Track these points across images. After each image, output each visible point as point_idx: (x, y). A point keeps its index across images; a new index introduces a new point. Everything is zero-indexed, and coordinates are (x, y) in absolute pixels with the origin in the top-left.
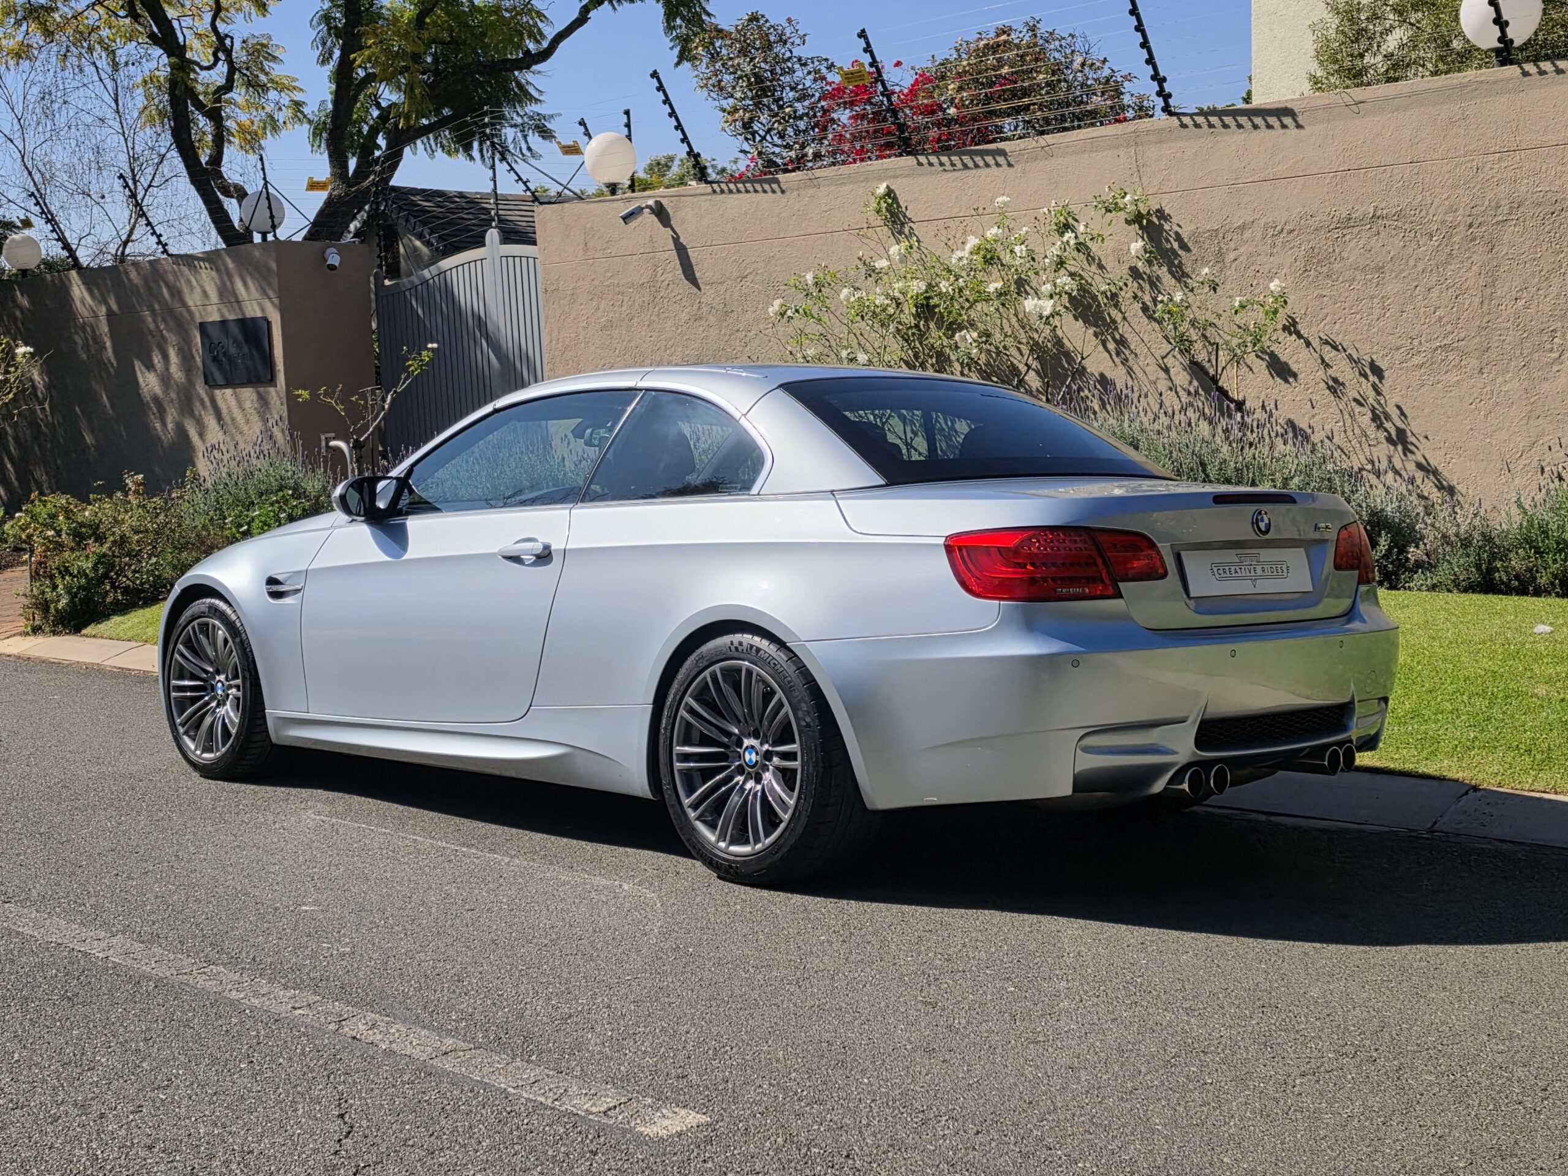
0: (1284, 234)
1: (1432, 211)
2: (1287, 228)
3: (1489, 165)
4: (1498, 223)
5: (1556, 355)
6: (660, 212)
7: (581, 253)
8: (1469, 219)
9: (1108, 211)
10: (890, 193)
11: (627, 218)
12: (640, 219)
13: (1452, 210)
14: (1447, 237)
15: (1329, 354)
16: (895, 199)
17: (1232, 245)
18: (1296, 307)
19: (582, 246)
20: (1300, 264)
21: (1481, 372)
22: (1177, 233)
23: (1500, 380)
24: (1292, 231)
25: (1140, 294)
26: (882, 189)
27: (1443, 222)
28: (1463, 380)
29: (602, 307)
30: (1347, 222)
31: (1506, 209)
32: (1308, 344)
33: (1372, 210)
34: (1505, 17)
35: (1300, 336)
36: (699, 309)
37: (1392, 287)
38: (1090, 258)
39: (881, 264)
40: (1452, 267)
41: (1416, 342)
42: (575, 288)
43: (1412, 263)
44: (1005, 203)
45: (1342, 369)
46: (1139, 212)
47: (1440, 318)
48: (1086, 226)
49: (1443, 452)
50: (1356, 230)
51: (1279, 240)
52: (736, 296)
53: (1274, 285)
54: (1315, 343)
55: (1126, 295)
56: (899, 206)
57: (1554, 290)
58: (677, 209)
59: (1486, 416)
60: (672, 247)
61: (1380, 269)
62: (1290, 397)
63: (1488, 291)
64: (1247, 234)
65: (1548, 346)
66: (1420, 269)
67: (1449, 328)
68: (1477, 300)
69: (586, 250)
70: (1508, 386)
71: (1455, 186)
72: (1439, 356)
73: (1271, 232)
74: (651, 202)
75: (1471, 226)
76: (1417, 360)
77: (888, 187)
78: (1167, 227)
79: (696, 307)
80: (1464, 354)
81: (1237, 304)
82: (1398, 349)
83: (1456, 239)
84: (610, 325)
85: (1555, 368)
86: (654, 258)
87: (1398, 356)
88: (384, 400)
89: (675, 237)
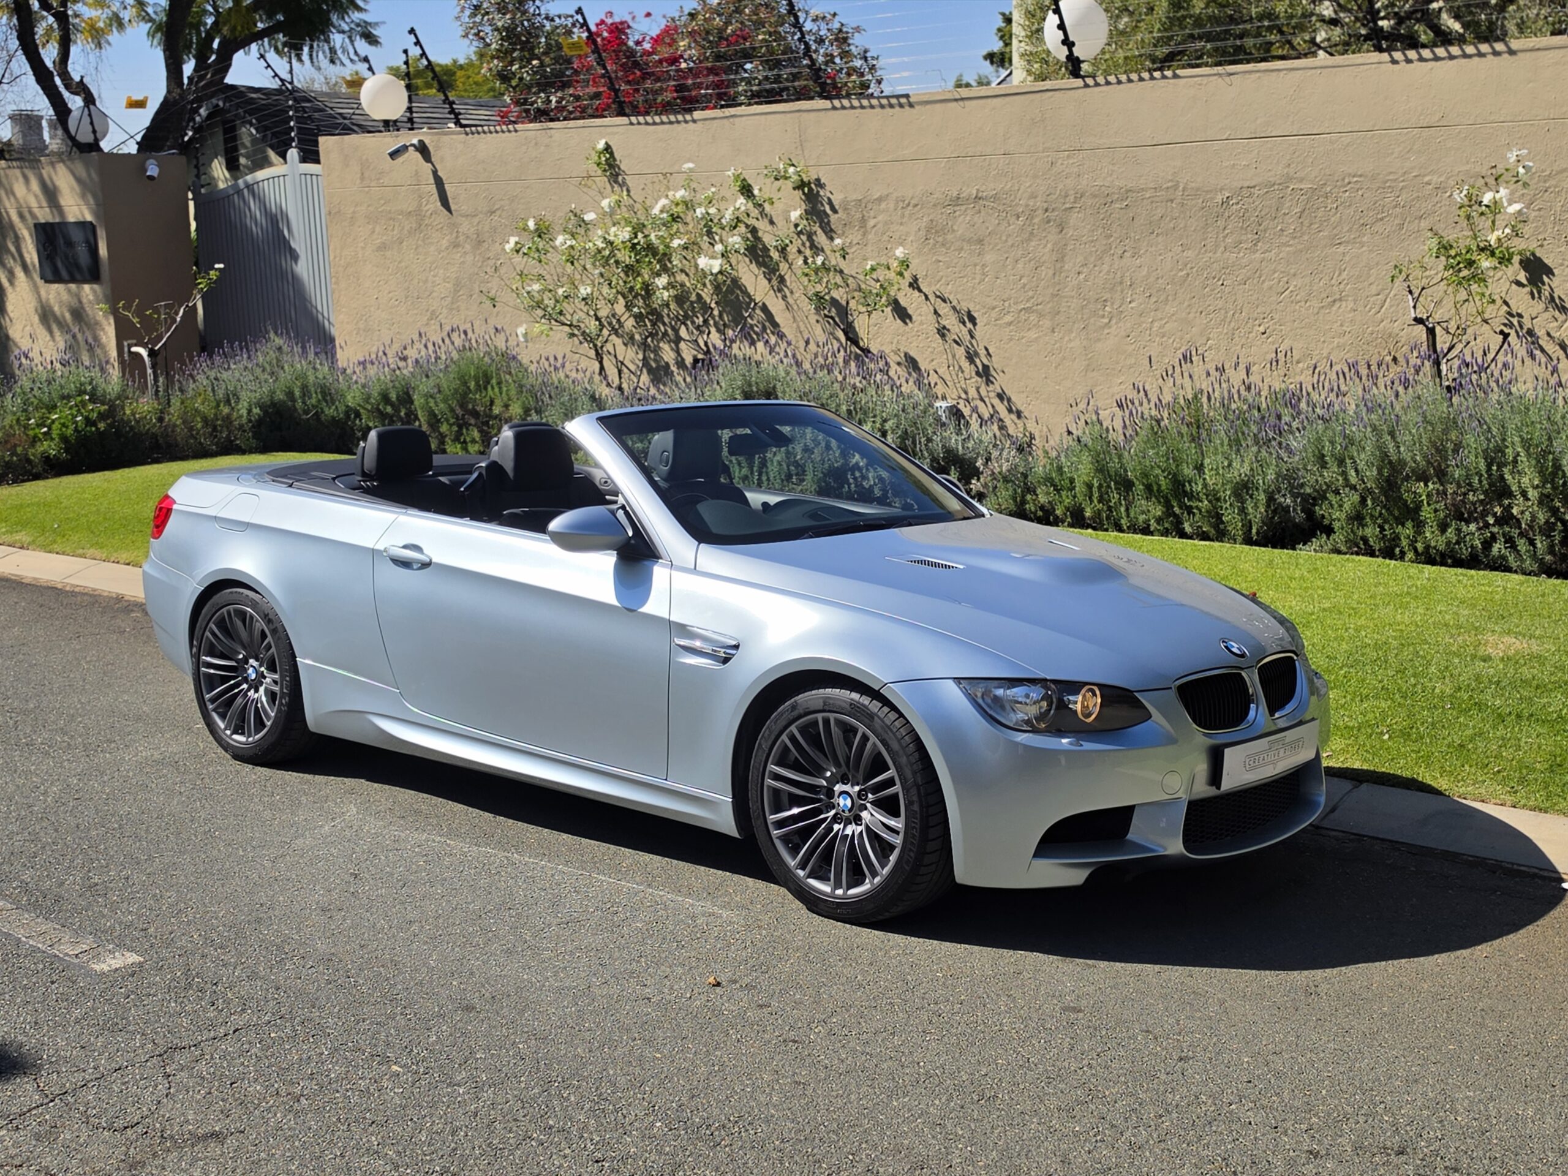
0: (910, 208)
1: (1018, 196)
2: (913, 202)
3: (1060, 162)
4: (1066, 209)
5: (1106, 320)
6: (423, 150)
7: (358, 181)
8: (1045, 205)
9: (777, 179)
10: (608, 148)
11: (394, 155)
12: (406, 155)
13: (1033, 196)
14: (1030, 218)
15: (944, 309)
16: (612, 154)
17: (872, 213)
18: (917, 267)
19: (359, 175)
20: (923, 233)
21: (1053, 331)
22: (829, 199)
23: (1067, 338)
24: (916, 205)
25: (802, 249)
26: (601, 145)
27: (1027, 206)
28: (1039, 337)
29: (378, 229)
30: (957, 201)
31: (1072, 198)
32: (927, 298)
33: (975, 192)
34: (1071, 39)
35: (920, 291)
36: (457, 237)
37: (989, 258)
38: (763, 213)
39: (589, 217)
40: (1033, 244)
41: (1006, 304)
42: (354, 212)
43: (1004, 238)
44: (690, 169)
45: (950, 321)
46: (802, 180)
47: (1025, 285)
48: (760, 190)
49: (1025, 395)
50: (963, 208)
51: (907, 213)
52: (487, 228)
53: (899, 252)
54: (932, 297)
55: (792, 250)
56: (615, 160)
57: (1106, 267)
58: (438, 148)
59: (1056, 367)
60: (432, 181)
61: (980, 241)
62: (915, 344)
63: (1058, 265)
64: (883, 206)
65: (1101, 313)
66: (1010, 243)
67: (1031, 293)
68: (1051, 272)
69: (362, 178)
70: (1072, 345)
71: (1035, 177)
72: (1023, 316)
73: (901, 205)
74: (415, 141)
75: (1046, 210)
76: (1008, 318)
77: (606, 143)
78: (822, 193)
79: (454, 235)
80: (1041, 315)
81: (868, 267)
82: (994, 308)
83: (1036, 221)
84: (383, 247)
85: (1106, 331)
86: (419, 189)
87: (994, 314)
88: (177, 313)
89: (435, 173)
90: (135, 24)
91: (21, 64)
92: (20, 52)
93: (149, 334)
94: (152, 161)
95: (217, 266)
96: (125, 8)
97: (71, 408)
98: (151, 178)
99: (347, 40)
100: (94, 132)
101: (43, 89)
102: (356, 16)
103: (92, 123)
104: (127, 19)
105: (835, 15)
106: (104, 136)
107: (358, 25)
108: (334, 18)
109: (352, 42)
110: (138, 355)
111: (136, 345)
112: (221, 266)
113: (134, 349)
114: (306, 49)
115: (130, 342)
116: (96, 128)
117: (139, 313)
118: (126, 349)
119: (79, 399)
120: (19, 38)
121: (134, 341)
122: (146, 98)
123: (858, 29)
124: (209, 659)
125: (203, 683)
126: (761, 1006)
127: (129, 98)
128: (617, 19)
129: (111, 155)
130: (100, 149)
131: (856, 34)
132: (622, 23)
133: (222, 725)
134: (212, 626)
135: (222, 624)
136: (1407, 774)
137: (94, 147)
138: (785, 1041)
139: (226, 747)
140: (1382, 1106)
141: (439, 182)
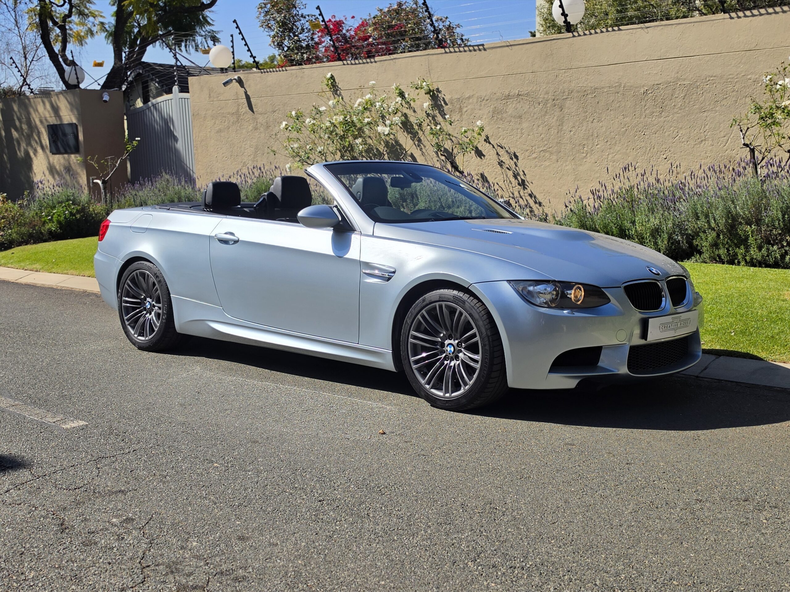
0: (484, 101)
1: (540, 93)
2: (486, 98)
3: (561, 75)
4: (564, 99)
5: (585, 155)
6: (240, 81)
7: (208, 99)
8: (553, 97)
9: (417, 88)
10: (332, 77)
11: (225, 84)
12: (231, 85)
13: (547, 93)
14: (545, 104)
15: (502, 152)
16: (334, 80)
17: (465, 105)
18: (488, 131)
19: (208, 95)
20: (491, 114)
21: (557, 161)
22: (443, 98)
23: (564, 165)
24: (487, 100)
25: (430, 124)
26: (329, 76)
27: (544, 98)
28: (551, 164)
29: (217, 122)
30: (508, 97)
31: (567, 93)
32: (494, 147)
33: (517, 92)
34: (566, 13)
35: (490, 143)
36: (257, 125)
37: (525, 125)
38: (410, 107)
39: (322, 109)
40: (547, 117)
41: (533, 148)
42: (205, 114)
43: (532, 115)
44: (373, 84)
45: (505, 158)
46: (430, 89)
47: (543, 138)
48: (409, 95)
49: (543, 194)
50: (511, 100)
51: (483, 104)
52: (271, 120)
53: (479, 123)
54: (496, 146)
55: (424, 124)
56: (336, 83)
57: (584, 128)
58: (247, 80)
59: (559, 180)
60: (244, 97)
61: (520, 117)
62: (487, 170)
63: (560, 127)
64: (471, 101)
65: (582, 151)
66: (535, 117)
67: (546, 142)
68: (556, 131)
69: (210, 97)
70: (567, 168)
71: (548, 83)
72: (542, 154)
73: (480, 100)
74: (236, 77)
75: (554, 100)
76: (534, 155)
77: (331, 75)
78: (440, 95)
79: (255, 124)
80: (551, 153)
81: (463, 131)
82: (527, 151)
83: (549, 105)
84: (220, 131)
85: (585, 160)
86: (238, 101)
87: (527, 154)
88: (116, 162)
89: (246, 93)
90: (99, 33)
91: (43, 51)
92: (42, 46)
93: (103, 172)
94: (106, 93)
95: (137, 139)
96: (95, 26)
97: (63, 208)
98: (105, 101)
99: (204, 40)
100: (77, 78)
101: (53, 63)
102: (208, 28)
103: (76, 74)
104: (95, 31)
105: (447, 18)
106: (83, 81)
107: (209, 32)
108: (198, 29)
109: (206, 41)
110: (97, 184)
111: (96, 179)
112: (139, 139)
113: (95, 181)
114: (183, 44)
115: (93, 177)
116: (79, 76)
117: (98, 162)
118: (91, 181)
119: (67, 203)
120: (42, 38)
121: (95, 177)
122: (103, 62)
123: (458, 26)
124: (127, 299)
125: (123, 311)
126: (407, 442)
127: (95, 61)
128: (338, 19)
129: (85, 90)
130: (79, 87)
131: (458, 28)
132: (340, 21)
133: (133, 332)
134: (128, 281)
135: (133, 280)
136: (744, 351)
137: (77, 86)
138: (419, 455)
139: (134, 343)
140: (735, 482)
141: (248, 98)
